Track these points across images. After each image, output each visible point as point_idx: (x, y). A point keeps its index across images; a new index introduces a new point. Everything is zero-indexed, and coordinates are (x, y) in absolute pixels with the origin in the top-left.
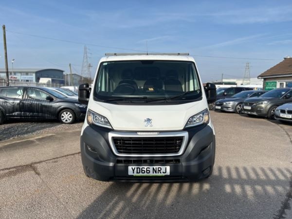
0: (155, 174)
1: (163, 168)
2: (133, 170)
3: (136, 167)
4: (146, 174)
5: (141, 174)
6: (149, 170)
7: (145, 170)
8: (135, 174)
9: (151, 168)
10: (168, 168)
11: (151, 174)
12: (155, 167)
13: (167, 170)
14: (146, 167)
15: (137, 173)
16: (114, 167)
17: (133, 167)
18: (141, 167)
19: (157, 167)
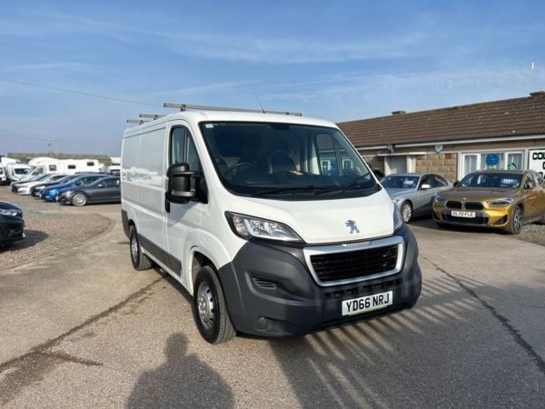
0: (376, 307)
1: (385, 294)
2: (349, 307)
3: (352, 300)
4: (365, 310)
5: (359, 311)
6: (369, 302)
7: (364, 302)
8: (352, 312)
9: (371, 297)
10: (391, 293)
11: (372, 308)
12: (375, 296)
13: (389, 296)
14: (364, 298)
15: (354, 310)
16: (324, 306)
17: (349, 301)
18: (358, 299)
19: (378, 295)
